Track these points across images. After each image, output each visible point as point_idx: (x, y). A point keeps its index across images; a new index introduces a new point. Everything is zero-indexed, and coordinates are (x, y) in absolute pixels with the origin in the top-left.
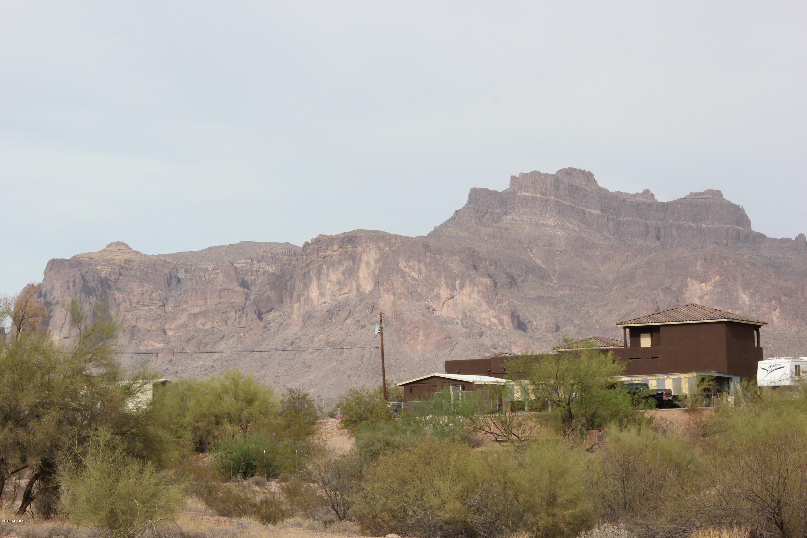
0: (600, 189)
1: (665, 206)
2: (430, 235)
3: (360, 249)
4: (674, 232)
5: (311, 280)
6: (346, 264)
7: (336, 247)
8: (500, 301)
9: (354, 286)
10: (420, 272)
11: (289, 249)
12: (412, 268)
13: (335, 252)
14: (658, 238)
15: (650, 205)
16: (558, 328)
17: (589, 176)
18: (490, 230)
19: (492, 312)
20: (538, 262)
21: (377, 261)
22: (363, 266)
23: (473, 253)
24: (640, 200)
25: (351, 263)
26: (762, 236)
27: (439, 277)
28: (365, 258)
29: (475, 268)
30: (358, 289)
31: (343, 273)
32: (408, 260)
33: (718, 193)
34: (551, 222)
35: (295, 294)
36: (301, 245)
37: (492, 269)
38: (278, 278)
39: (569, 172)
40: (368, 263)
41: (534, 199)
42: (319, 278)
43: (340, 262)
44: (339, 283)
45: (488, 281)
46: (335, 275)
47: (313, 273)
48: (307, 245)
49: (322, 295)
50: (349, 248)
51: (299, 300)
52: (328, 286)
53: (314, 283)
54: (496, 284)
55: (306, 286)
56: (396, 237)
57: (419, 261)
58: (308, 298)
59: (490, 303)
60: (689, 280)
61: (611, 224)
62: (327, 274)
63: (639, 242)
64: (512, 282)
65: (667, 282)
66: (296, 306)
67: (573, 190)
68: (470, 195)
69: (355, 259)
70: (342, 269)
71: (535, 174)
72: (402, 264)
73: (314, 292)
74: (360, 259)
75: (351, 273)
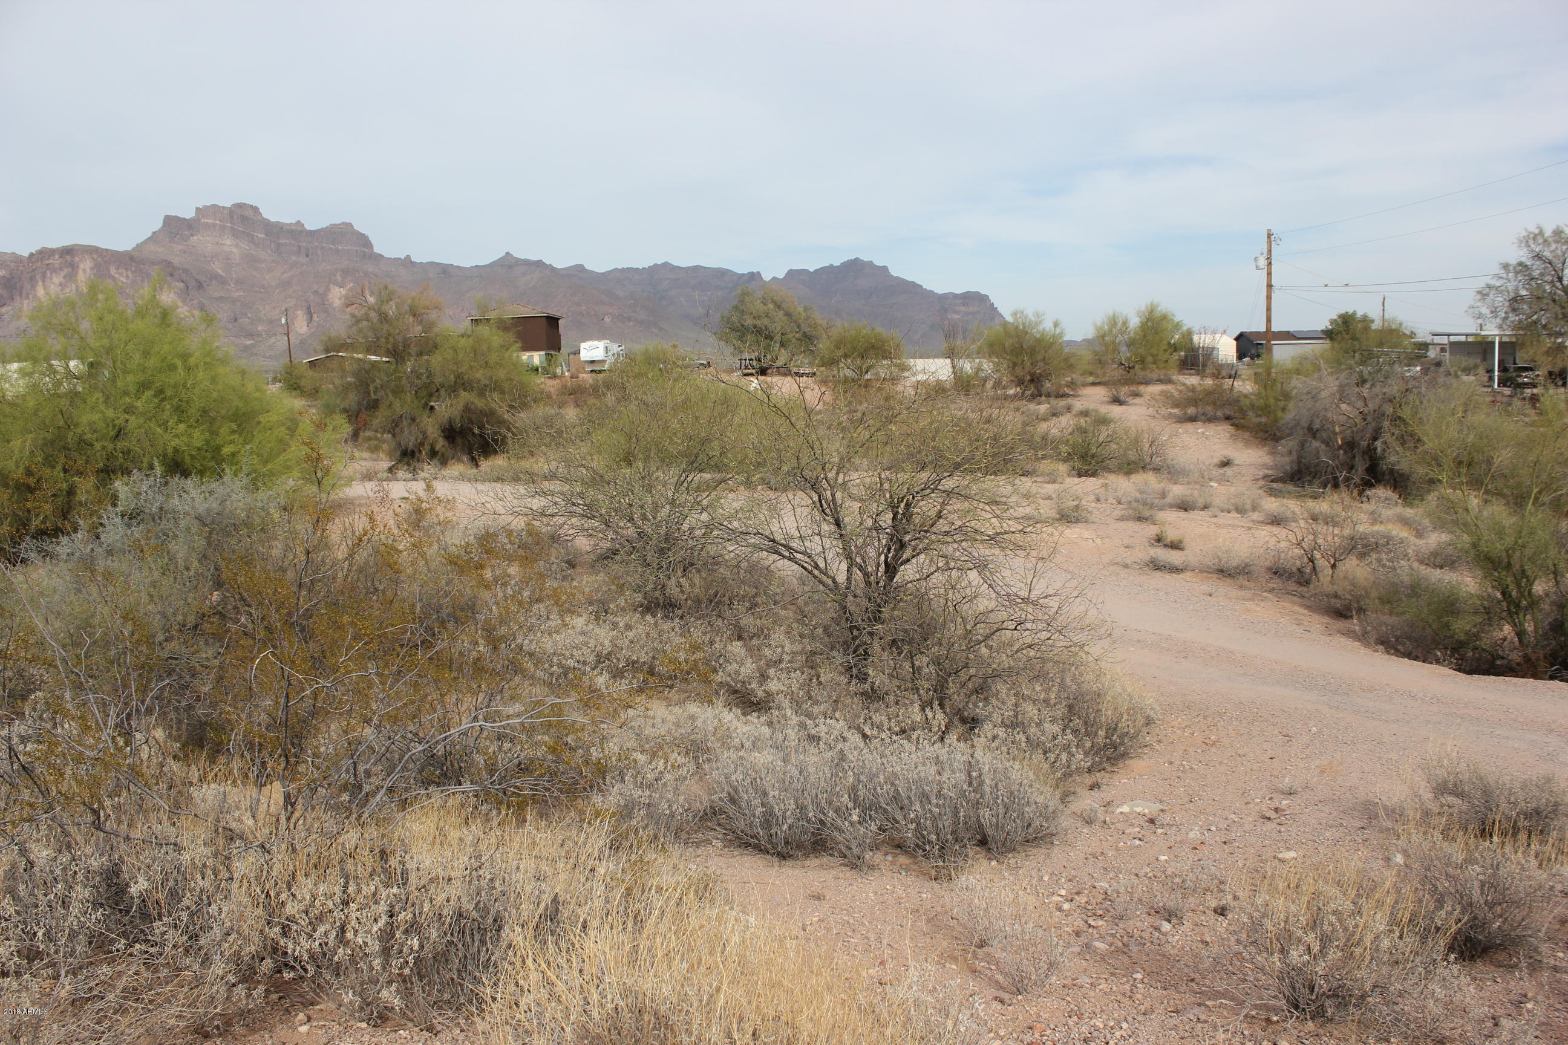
0: (264, 219)
1: (312, 233)
2: (134, 249)
3: (77, 259)
4: (319, 252)
5: (37, 282)
6: (66, 270)
7: (57, 257)
8: (192, 300)
9: (74, 287)
10: (127, 277)
11: (17, 259)
12: (121, 274)
13: (56, 261)
14: (307, 256)
15: (301, 232)
16: (236, 320)
17: (255, 210)
18: (181, 247)
19: (185, 308)
20: (219, 271)
21: (92, 269)
22: (81, 272)
23: (169, 264)
24: (294, 228)
25: (70, 270)
26: (381, 256)
27: (143, 281)
28: (82, 266)
29: (171, 275)
30: (77, 290)
31: (64, 277)
32: (117, 268)
33: (350, 225)
34: (228, 242)
35: (24, 293)
36: (26, 255)
37: (184, 276)
38: (8, 280)
39: (240, 206)
40: (84, 270)
41: (214, 225)
42: (44, 281)
43: (61, 269)
44: (61, 285)
45: (182, 285)
46: (57, 279)
47: (38, 277)
48: (32, 255)
49: (47, 294)
50: (68, 258)
51: (27, 297)
52: (52, 287)
53: (40, 283)
54: (187, 287)
55: (33, 287)
56: (107, 250)
57: (127, 270)
58: (35, 296)
59: (184, 301)
60: (331, 286)
61: (273, 245)
62: (51, 278)
63: (294, 258)
64: (200, 286)
65: (315, 287)
66: (26, 302)
67: (244, 219)
68: (164, 221)
69: (73, 267)
70: (63, 274)
71: (214, 206)
72: (113, 271)
73: (40, 292)
74: (78, 267)
75: (71, 277)
